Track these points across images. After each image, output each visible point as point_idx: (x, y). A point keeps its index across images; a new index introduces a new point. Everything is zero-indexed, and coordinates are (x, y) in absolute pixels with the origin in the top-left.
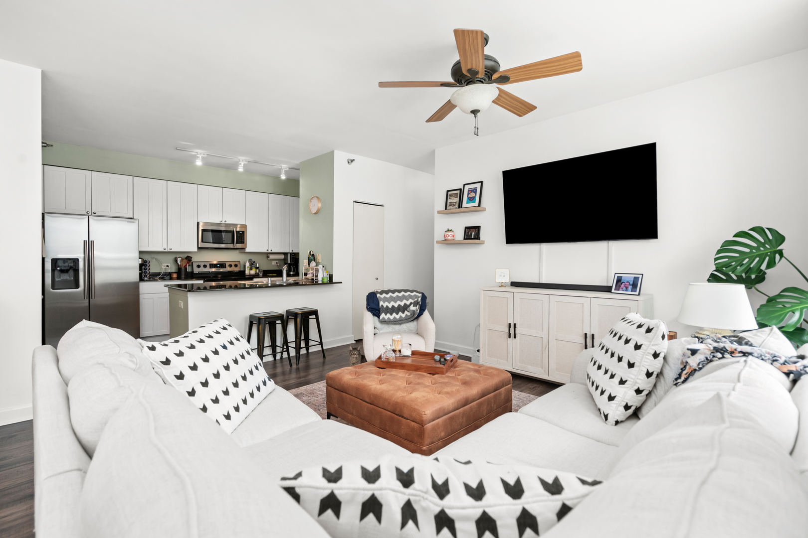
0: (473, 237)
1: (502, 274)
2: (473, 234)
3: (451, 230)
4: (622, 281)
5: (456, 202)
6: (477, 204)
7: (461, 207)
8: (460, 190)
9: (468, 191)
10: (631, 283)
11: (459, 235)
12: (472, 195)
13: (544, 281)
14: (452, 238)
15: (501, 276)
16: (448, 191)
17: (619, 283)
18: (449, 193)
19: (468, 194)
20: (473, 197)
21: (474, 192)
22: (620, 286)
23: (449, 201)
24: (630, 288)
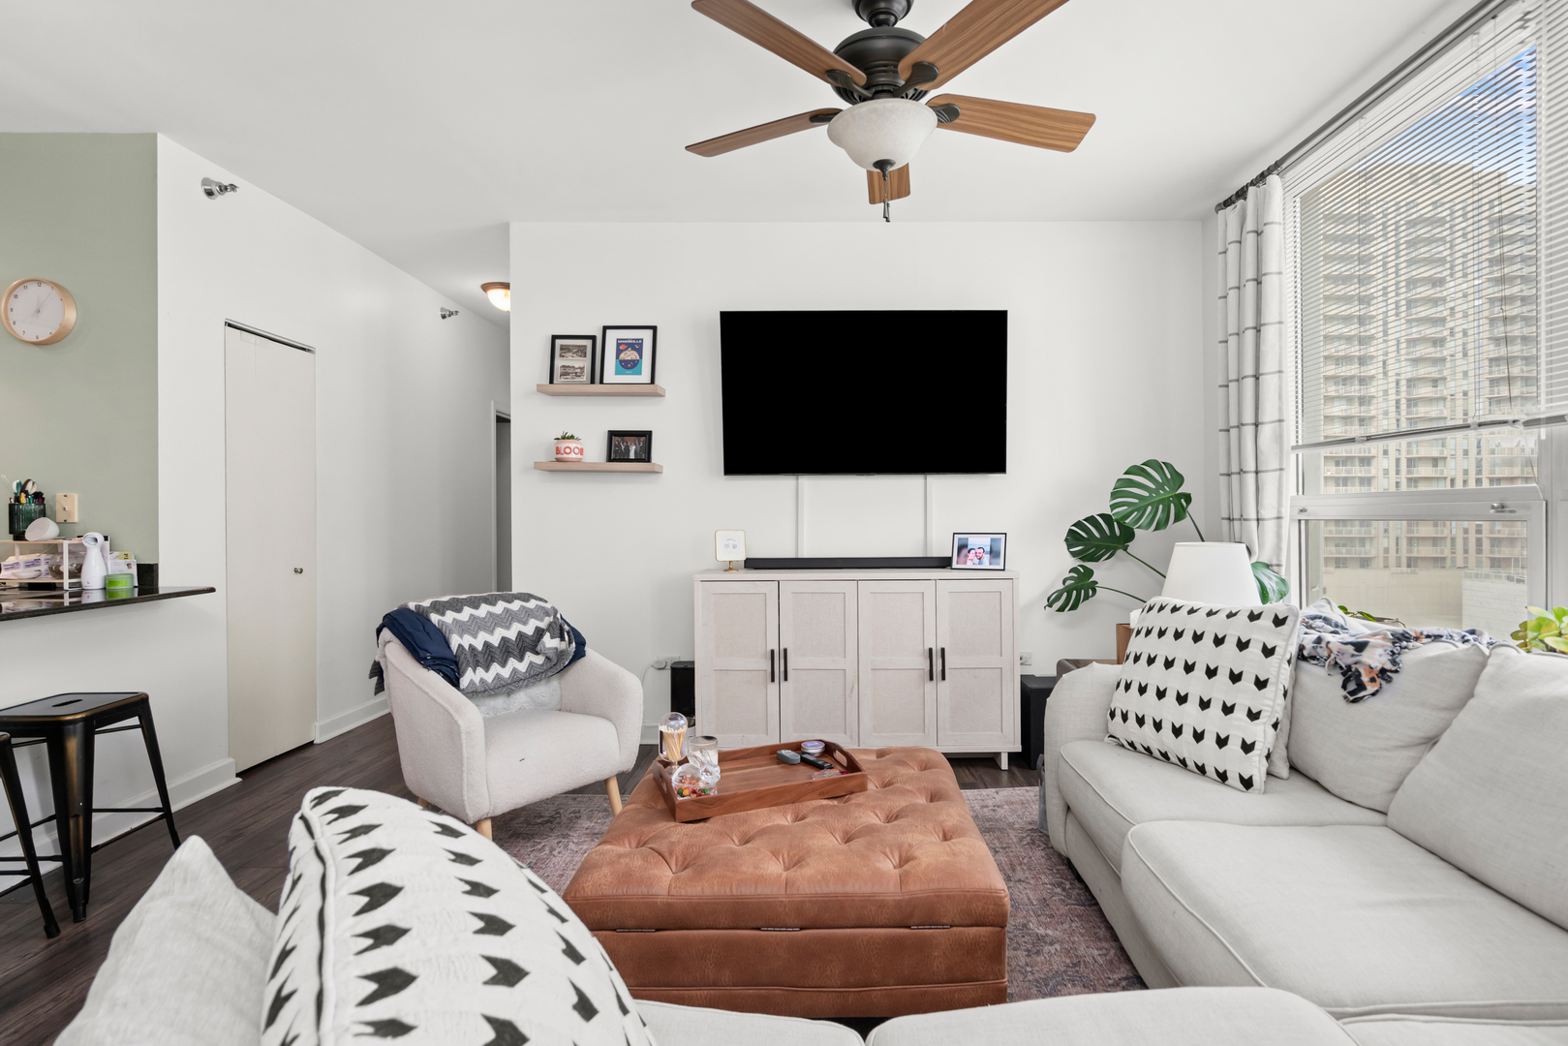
0: (632, 456)
1: (731, 543)
2: (633, 449)
3: (572, 437)
4: (969, 547)
5: (582, 369)
6: (645, 377)
7: (601, 382)
8: (593, 338)
9: (618, 345)
10: (988, 549)
11: (594, 450)
12: (630, 355)
13: (806, 553)
14: (579, 456)
15: (727, 546)
16: (554, 338)
17: (965, 551)
18: (559, 342)
19: (619, 352)
20: (633, 361)
21: (634, 349)
22: (966, 556)
23: (559, 363)
24: (986, 558)
